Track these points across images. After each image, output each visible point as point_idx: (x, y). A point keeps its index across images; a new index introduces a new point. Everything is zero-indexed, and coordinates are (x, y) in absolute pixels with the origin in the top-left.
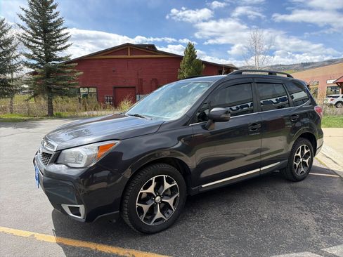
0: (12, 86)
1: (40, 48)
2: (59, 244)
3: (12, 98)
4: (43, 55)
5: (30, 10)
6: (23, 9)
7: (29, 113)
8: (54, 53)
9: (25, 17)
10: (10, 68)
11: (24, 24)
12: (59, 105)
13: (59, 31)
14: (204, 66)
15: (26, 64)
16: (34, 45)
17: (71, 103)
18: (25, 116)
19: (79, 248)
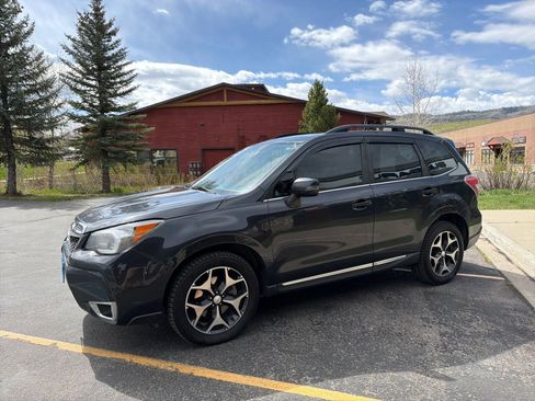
0: (52, 149)
1: (93, 93)
2: (85, 354)
3: (52, 166)
4: (97, 103)
5: (78, 38)
6: (69, 37)
7: (75, 189)
8: (113, 100)
9: (72, 48)
10: (50, 123)
11: (70, 58)
12: (120, 175)
13: (120, 67)
14: (339, 116)
15: (72, 117)
16: (83, 88)
17: (138, 174)
18: (69, 193)
19: (110, 359)
